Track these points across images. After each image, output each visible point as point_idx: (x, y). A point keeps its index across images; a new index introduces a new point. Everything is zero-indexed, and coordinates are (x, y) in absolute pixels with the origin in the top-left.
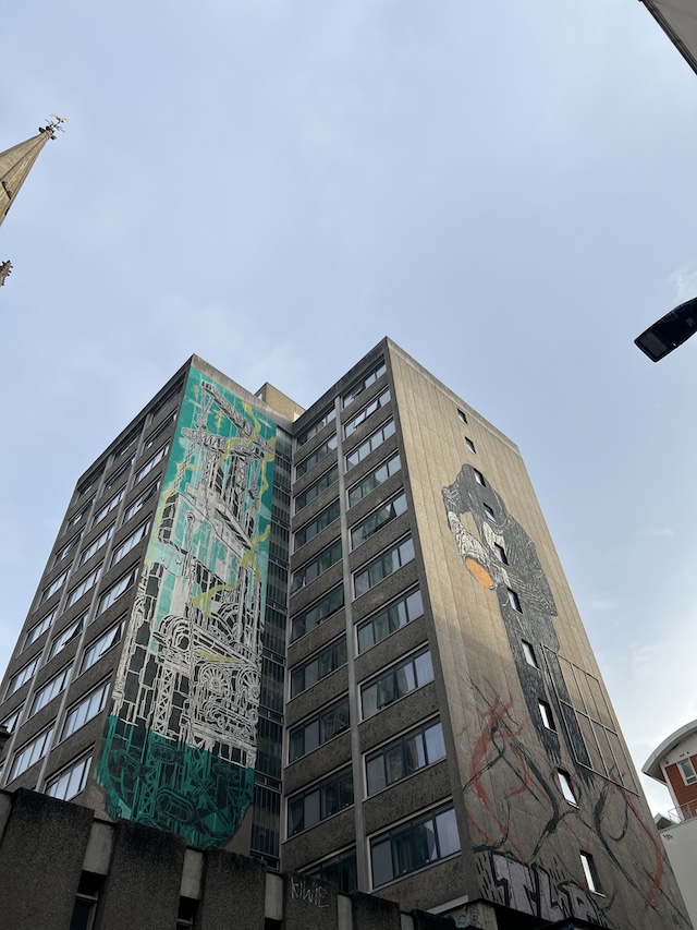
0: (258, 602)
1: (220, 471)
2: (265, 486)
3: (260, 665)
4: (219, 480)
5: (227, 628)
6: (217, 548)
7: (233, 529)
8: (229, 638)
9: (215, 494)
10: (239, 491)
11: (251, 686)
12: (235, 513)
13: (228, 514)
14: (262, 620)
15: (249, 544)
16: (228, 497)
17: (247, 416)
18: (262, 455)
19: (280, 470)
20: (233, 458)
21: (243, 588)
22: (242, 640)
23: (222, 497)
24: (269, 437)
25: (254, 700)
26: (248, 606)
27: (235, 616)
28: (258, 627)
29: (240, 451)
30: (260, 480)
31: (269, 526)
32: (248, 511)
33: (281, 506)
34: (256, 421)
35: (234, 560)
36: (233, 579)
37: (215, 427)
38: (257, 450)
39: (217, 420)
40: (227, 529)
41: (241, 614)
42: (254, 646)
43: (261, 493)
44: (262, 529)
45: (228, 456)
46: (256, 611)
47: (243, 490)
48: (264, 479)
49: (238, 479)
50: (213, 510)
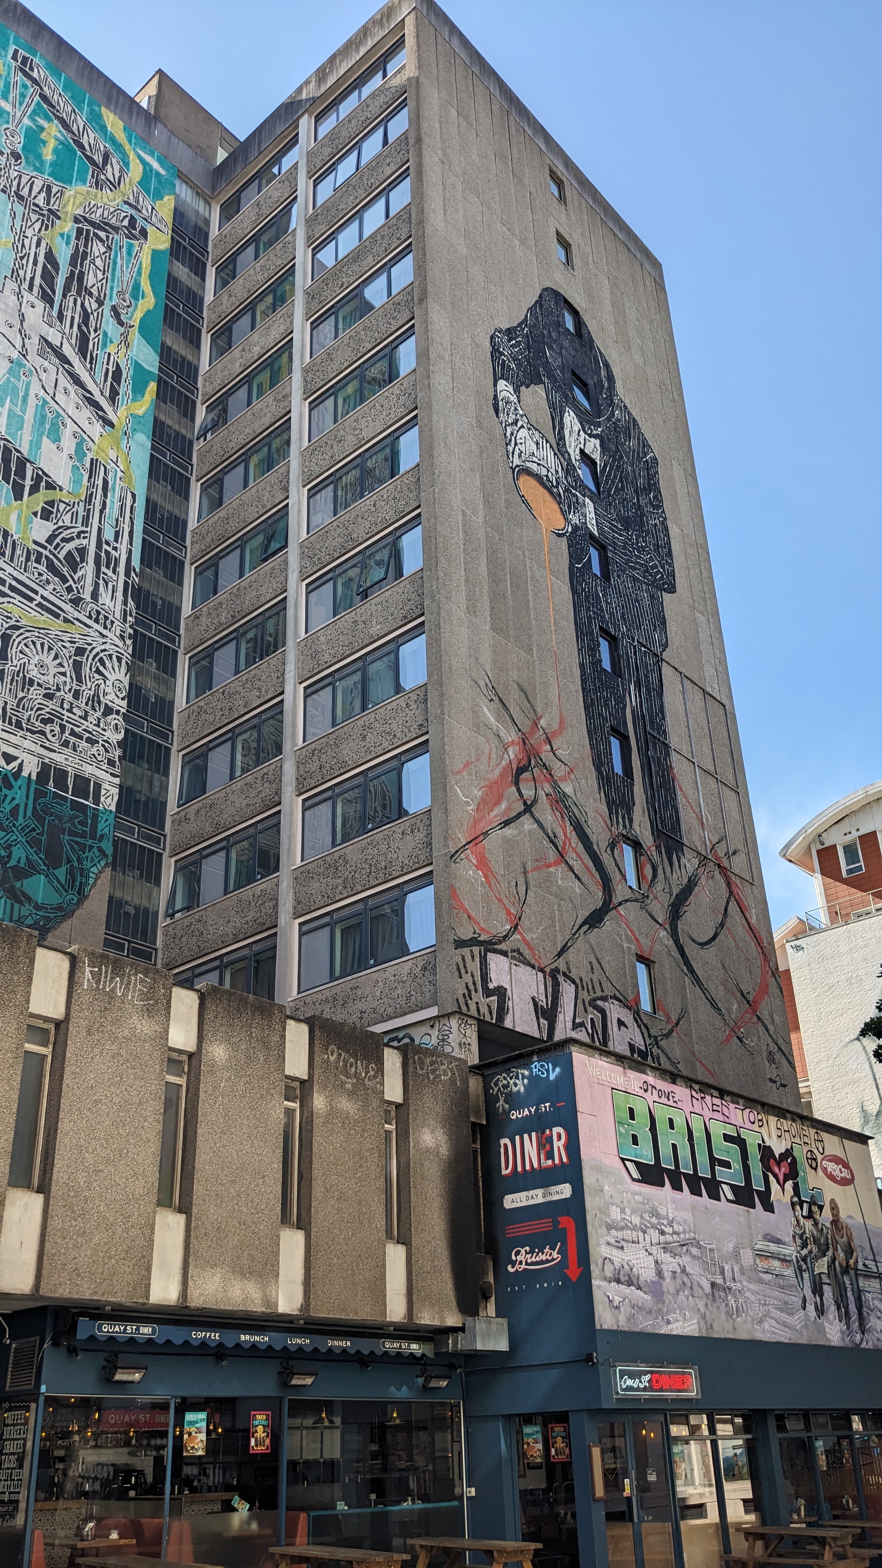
0: (127, 530)
1: (50, 256)
2: (148, 302)
3: (129, 642)
4: (48, 278)
5: (65, 571)
6: (44, 417)
7: (77, 381)
8: (69, 589)
9: (40, 305)
10: (91, 304)
11: (112, 677)
12: (83, 348)
13: (68, 351)
14: (136, 563)
15: (111, 416)
16: (68, 314)
17: (113, 141)
18: (144, 233)
19: (182, 272)
20: (79, 231)
21: (97, 502)
22: (95, 596)
23: (55, 313)
24: (158, 196)
25: (117, 701)
26: (108, 535)
27: (82, 551)
28: (127, 574)
29: (96, 217)
30: (137, 286)
31: (153, 386)
32: (111, 349)
33: (181, 348)
34: (132, 156)
35: (79, 446)
36: (77, 482)
37: (39, 157)
38: (133, 221)
39: (44, 143)
40: (64, 382)
41: (92, 549)
42: (119, 607)
43: (139, 315)
44: (139, 390)
45: (69, 227)
46: (123, 547)
47: (100, 303)
48: (145, 285)
49: (90, 280)
50: (36, 340)
